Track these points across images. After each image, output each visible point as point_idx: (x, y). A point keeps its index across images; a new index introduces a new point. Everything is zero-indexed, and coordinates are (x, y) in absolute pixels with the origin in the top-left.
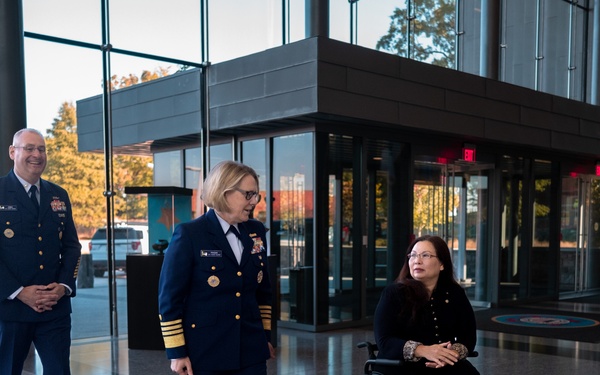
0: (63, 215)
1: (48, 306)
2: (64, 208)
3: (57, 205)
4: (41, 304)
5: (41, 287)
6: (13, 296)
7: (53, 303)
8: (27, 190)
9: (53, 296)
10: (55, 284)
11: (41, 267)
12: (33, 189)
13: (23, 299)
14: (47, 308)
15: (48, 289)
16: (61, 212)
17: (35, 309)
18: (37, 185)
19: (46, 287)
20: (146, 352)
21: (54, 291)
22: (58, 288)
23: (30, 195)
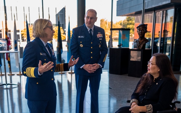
0: (101, 39)
1: (93, 71)
2: (102, 36)
3: (99, 35)
4: (90, 70)
5: (90, 65)
6: (81, 67)
7: (94, 71)
8: (89, 30)
9: (94, 68)
10: (96, 64)
11: (92, 57)
12: (91, 30)
13: (85, 69)
14: (92, 72)
15: (93, 66)
16: (100, 38)
17: (89, 72)
18: (92, 29)
19: (92, 65)
20: (115, 75)
21: (95, 67)
22: (97, 66)
23: (89, 33)
